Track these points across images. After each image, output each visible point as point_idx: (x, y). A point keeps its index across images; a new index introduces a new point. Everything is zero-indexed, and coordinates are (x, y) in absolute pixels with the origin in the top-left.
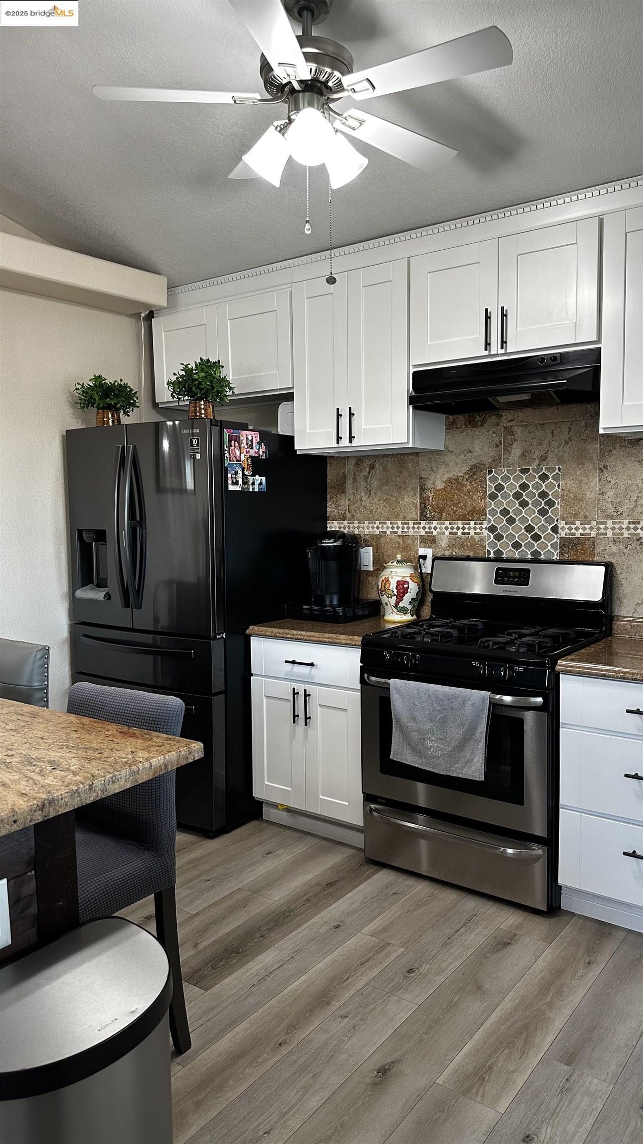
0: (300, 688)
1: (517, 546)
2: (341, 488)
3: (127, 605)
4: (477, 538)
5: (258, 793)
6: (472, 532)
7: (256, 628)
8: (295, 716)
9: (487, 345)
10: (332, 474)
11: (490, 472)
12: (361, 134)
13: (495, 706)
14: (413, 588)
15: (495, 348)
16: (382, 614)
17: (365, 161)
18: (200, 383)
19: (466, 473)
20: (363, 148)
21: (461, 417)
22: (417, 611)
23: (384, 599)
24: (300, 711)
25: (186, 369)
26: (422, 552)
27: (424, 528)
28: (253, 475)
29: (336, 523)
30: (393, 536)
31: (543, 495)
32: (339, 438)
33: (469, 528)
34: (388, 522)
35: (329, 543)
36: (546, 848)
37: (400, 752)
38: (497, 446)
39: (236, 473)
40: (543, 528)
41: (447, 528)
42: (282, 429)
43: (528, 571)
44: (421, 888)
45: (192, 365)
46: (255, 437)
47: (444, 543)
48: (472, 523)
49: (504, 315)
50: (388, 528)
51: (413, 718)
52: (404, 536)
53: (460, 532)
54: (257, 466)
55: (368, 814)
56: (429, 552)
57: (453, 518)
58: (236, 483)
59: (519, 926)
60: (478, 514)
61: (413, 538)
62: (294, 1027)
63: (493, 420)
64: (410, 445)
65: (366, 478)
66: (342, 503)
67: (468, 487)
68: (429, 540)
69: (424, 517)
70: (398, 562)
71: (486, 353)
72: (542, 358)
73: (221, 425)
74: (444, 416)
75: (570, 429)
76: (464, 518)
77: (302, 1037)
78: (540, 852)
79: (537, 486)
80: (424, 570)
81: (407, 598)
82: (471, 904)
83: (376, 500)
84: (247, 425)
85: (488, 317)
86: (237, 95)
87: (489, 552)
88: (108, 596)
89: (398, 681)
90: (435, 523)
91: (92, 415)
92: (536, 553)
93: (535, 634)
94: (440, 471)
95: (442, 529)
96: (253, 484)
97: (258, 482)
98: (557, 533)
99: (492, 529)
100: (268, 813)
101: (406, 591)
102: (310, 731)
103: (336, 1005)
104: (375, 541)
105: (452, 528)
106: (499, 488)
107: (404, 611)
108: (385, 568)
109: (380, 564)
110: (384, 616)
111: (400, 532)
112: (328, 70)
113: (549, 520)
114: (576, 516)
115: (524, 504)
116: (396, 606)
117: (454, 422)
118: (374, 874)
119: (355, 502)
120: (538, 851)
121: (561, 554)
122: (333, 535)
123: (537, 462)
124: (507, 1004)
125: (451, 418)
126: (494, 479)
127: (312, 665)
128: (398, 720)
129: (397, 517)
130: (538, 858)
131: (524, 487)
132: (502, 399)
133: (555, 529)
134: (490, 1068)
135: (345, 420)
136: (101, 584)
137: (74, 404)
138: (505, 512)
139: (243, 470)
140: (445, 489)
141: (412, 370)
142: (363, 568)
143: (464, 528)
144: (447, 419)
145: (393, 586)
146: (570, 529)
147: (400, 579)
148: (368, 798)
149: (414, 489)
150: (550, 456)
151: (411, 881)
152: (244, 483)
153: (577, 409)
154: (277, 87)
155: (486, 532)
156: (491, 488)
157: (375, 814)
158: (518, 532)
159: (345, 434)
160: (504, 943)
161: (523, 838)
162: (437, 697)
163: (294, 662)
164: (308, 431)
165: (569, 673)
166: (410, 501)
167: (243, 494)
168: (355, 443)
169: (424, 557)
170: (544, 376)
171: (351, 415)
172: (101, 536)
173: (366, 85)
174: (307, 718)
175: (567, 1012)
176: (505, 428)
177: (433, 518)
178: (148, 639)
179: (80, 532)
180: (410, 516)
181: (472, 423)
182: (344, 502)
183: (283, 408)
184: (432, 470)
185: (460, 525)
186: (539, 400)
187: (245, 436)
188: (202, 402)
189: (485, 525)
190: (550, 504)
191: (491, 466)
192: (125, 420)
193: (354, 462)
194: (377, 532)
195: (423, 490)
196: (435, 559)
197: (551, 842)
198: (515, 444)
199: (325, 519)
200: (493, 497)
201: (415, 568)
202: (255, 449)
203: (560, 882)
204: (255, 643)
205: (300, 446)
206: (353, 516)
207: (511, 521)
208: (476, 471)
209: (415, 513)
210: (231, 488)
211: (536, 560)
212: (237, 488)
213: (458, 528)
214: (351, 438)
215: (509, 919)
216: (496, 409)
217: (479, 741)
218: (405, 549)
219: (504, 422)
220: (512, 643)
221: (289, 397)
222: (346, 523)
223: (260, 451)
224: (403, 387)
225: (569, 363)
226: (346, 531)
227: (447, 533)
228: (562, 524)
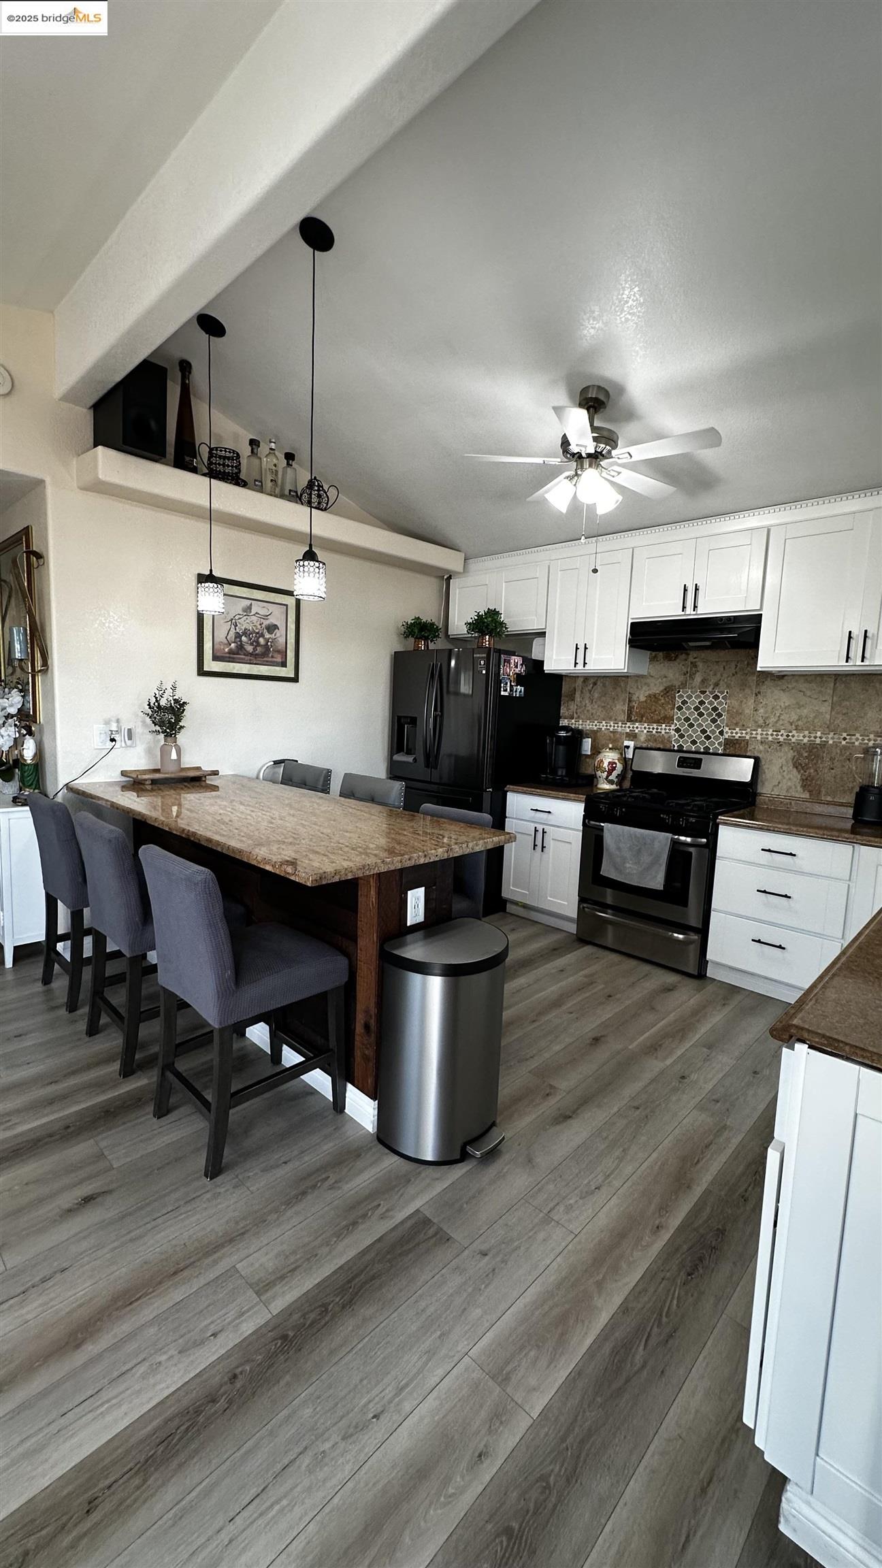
0: (540, 828)
1: (694, 742)
2: (572, 697)
3: (427, 766)
4: (666, 736)
5: (505, 894)
6: (663, 732)
7: (511, 787)
8: (535, 845)
9: (684, 608)
10: (565, 688)
11: (679, 692)
12: (618, 480)
13: (675, 843)
14: (619, 767)
15: (689, 610)
16: (595, 784)
17: (620, 498)
18: (488, 625)
19: (662, 691)
20: (621, 489)
21: (661, 654)
22: (620, 783)
23: (599, 773)
24: (539, 842)
25: (478, 615)
26: (626, 743)
27: (629, 727)
28: (517, 686)
29: (566, 720)
30: (606, 732)
31: (715, 709)
32: (576, 664)
33: (661, 729)
34: (604, 722)
35: (563, 734)
36: (700, 936)
37: (607, 870)
38: (685, 674)
39: (506, 684)
40: (713, 732)
41: (645, 728)
42: (535, 655)
43: (701, 760)
44: (614, 957)
45: (482, 613)
46: (519, 660)
47: (642, 739)
48: (664, 725)
49: (697, 589)
50: (603, 726)
51: (619, 849)
52: (614, 732)
53: (654, 731)
54: (519, 679)
55: (580, 911)
56: (631, 744)
57: (651, 722)
58: (506, 690)
59: (679, 982)
60: (668, 720)
61: (621, 733)
62: (540, 1014)
63: (684, 656)
64: (626, 671)
65: (590, 691)
66: (572, 707)
67: (663, 701)
68: (632, 736)
69: (629, 719)
70: (610, 749)
71: (683, 613)
72: (721, 618)
73: (499, 652)
74: (649, 652)
75: (736, 666)
76: (658, 722)
77: (546, 1019)
78: (696, 937)
79: (711, 703)
80: (627, 756)
81: (615, 773)
82: (647, 968)
83: (596, 706)
84: (515, 652)
85: (685, 590)
86: (546, 459)
87: (674, 746)
88: (415, 760)
89: (610, 825)
90: (637, 724)
91: (410, 644)
92: (707, 748)
93: (704, 800)
94: (644, 688)
95: (642, 729)
96: (516, 691)
97: (520, 689)
98: (722, 735)
99: (677, 730)
100: (510, 908)
101: (614, 769)
102: (545, 855)
103: (564, 1008)
104: (594, 734)
105: (649, 728)
106: (684, 702)
107: (611, 782)
108: (600, 753)
109: (596, 750)
110: (598, 783)
111: (611, 729)
112: (604, 446)
113: (718, 727)
114: (737, 724)
115: (701, 715)
116: (607, 778)
117: (655, 656)
118: (583, 947)
119: (580, 707)
120: (694, 937)
121: (724, 749)
122: (566, 728)
123: (712, 687)
124: (671, 1017)
125: (654, 654)
126: (681, 696)
127: (549, 812)
128: (607, 850)
129: (610, 719)
130: (692, 942)
131: (702, 703)
132: (691, 644)
133: (721, 733)
134: (660, 1046)
135: (581, 652)
136: (409, 753)
137: (399, 634)
138: (687, 719)
139: (511, 682)
140: (646, 701)
141: (631, 621)
142: (583, 753)
143: (657, 729)
144: (651, 654)
145: (606, 765)
146: (732, 733)
147: (610, 760)
148: (582, 900)
149: (624, 701)
150: (721, 683)
151: (607, 953)
152: (511, 690)
153: (742, 652)
154: (571, 455)
155: (673, 732)
156: (679, 702)
157: (586, 909)
158: (695, 733)
159: (580, 660)
160: (669, 989)
161: (683, 928)
162: (636, 836)
163: (537, 810)
164: (554, 657)
165: (725, 824)
166: (621, 707)
167: (510, 697)
168: (587, 667)
169: (628, 747)
170: (722, 631)
171: (586, 648)
172: (413, 721)
173: (627, 455)
174: (543, 847)
175: (709, 1026)
176: (692, 663)
177: (636, 721)
178: (435, 787)
179: (399, 718)
180: (619, 718)
181: (668, 658)
182: (573, 707)
183: (537, 642)
184: (638, 688)
185: (655, 727)
186: (717, 645)
187: (514, 659)
188: (487, 637)
189: (673, 727)
190: (719, 715)
191: (679, 688)
192: (432, 646)
193: (582, 680)
194: (595, 728)
195: (630, 701)
196: (635, 748)
197: (704, 931)
198: (698, 674)
199: (559, 717)
200: (680, 708)
201: (621, 754)
202: (519, 669)
203: (708, 957)
204: (509, 794)
205: (549, 667)
206: (579, 717)
207: (691, 725)
208: (669, 691)
209: (624, 717)
210: (503, 693)
211: (706, 752)
212: (506, 694)
213: (653, 729)
214: (585, 664)
215: (672, 978)
216: (685, 649)
217: (661, 865)
218: (614, 741)
219: (691, 659)
220: (688, 804)
221: (542, 634)
222: (573, 721)
223: (521, 669)
224: (623, 633)
225: (740, 623)
226: (573, 726)
227: (645, 731)
228: (726, 729)
